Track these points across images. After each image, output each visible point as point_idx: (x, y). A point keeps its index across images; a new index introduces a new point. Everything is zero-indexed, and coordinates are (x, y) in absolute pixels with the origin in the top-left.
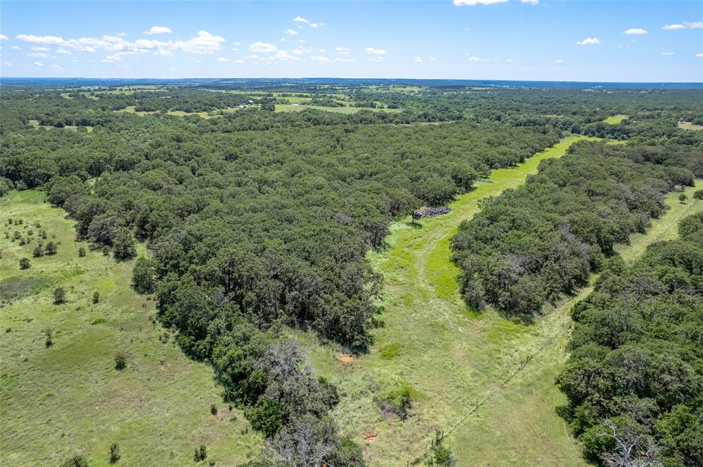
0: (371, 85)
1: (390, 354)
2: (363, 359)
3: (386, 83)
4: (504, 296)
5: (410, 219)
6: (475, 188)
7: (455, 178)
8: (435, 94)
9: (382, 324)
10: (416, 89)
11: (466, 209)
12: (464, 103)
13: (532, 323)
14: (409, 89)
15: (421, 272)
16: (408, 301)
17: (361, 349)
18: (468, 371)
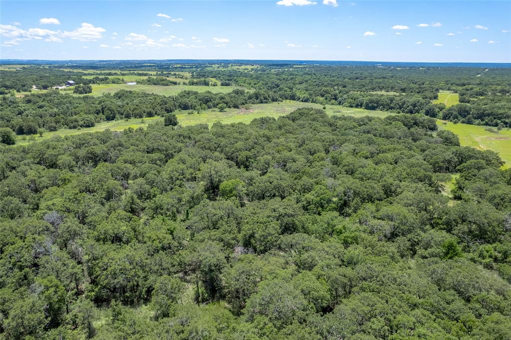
0: (214, 64)
3: (226, 63)
8: (265, 71)
10: (249, 67)
12: (292, 79)
14: (243, 67)
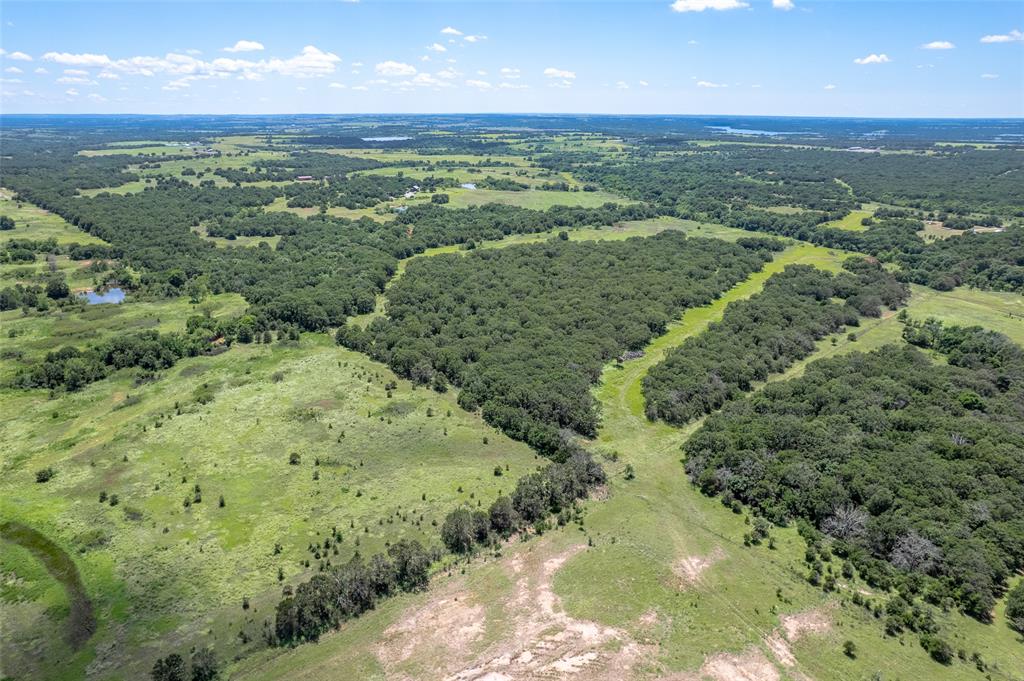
1: (607, 439)
2: (594, 441)
4: (668, 413)
5: (615, 362)
6: (668, 331)
7: (650, 326)
9: (602, 427)
10: (619, 145)
11: (655, 354)
13: (681, 427)
14: (609, 143)
15: (622, 400)
16: (615, 417)
17: (593, 437)
18: (644, 446)
